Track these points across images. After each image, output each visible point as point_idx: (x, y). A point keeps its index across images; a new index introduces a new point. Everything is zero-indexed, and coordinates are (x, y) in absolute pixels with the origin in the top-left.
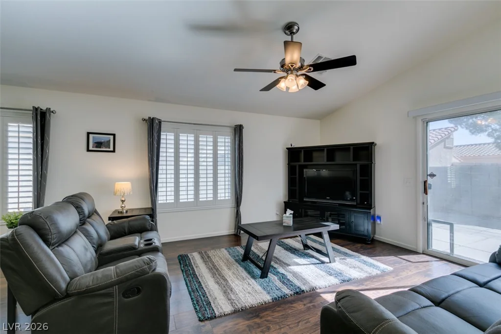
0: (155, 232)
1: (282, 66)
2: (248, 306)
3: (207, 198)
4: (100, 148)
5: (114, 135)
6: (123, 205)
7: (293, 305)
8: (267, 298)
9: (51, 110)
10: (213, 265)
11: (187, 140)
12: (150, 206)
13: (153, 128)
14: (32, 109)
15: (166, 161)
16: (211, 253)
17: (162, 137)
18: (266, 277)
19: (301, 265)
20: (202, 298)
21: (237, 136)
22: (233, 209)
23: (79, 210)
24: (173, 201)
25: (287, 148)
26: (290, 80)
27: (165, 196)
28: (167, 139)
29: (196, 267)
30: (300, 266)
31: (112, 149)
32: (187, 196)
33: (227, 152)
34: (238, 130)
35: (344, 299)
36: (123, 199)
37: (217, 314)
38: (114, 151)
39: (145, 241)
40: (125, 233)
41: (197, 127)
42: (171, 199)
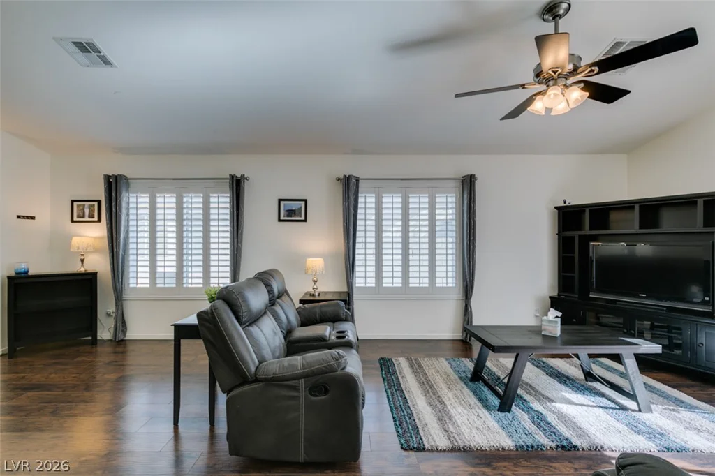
0: (350, 323)
1: (538, 75)
2: (475, 447)
3: (420, 283)
4: (291, 217)
5: (305, 201)
6: (315, 287)
7: (554, 465)
8: (508, 443)
9: (246, 176)
10: (425, 379)
11: (392, 202)
12: (345, 289)
13: (349, 188)
14: (228, 177)
15: (365, 231)
16: (425, 362)
17: (361, 200)
18: (509, 411)
19: (576, 404)
20: (408, 419)
21: (466, 193)
22: (460, 302)
23: (269, 288)
24: (374, 285)
25: (556, 208)
26: (552, 96)
27: (364, 277)
28: (366, 202)
29: (402, 377)
30: (573, 406)
31: (303, 218)
32: (392, 279)
33: (449, 217)
34: (469, 183)
35: (632, 467)
36: (315, 279)
37: (427, 446)
38: (305, 221)
39: (338, 332)
40: (316, 320)
41: (406, 183)
42: (371, 282)
